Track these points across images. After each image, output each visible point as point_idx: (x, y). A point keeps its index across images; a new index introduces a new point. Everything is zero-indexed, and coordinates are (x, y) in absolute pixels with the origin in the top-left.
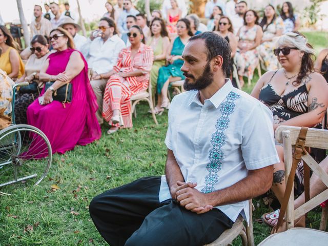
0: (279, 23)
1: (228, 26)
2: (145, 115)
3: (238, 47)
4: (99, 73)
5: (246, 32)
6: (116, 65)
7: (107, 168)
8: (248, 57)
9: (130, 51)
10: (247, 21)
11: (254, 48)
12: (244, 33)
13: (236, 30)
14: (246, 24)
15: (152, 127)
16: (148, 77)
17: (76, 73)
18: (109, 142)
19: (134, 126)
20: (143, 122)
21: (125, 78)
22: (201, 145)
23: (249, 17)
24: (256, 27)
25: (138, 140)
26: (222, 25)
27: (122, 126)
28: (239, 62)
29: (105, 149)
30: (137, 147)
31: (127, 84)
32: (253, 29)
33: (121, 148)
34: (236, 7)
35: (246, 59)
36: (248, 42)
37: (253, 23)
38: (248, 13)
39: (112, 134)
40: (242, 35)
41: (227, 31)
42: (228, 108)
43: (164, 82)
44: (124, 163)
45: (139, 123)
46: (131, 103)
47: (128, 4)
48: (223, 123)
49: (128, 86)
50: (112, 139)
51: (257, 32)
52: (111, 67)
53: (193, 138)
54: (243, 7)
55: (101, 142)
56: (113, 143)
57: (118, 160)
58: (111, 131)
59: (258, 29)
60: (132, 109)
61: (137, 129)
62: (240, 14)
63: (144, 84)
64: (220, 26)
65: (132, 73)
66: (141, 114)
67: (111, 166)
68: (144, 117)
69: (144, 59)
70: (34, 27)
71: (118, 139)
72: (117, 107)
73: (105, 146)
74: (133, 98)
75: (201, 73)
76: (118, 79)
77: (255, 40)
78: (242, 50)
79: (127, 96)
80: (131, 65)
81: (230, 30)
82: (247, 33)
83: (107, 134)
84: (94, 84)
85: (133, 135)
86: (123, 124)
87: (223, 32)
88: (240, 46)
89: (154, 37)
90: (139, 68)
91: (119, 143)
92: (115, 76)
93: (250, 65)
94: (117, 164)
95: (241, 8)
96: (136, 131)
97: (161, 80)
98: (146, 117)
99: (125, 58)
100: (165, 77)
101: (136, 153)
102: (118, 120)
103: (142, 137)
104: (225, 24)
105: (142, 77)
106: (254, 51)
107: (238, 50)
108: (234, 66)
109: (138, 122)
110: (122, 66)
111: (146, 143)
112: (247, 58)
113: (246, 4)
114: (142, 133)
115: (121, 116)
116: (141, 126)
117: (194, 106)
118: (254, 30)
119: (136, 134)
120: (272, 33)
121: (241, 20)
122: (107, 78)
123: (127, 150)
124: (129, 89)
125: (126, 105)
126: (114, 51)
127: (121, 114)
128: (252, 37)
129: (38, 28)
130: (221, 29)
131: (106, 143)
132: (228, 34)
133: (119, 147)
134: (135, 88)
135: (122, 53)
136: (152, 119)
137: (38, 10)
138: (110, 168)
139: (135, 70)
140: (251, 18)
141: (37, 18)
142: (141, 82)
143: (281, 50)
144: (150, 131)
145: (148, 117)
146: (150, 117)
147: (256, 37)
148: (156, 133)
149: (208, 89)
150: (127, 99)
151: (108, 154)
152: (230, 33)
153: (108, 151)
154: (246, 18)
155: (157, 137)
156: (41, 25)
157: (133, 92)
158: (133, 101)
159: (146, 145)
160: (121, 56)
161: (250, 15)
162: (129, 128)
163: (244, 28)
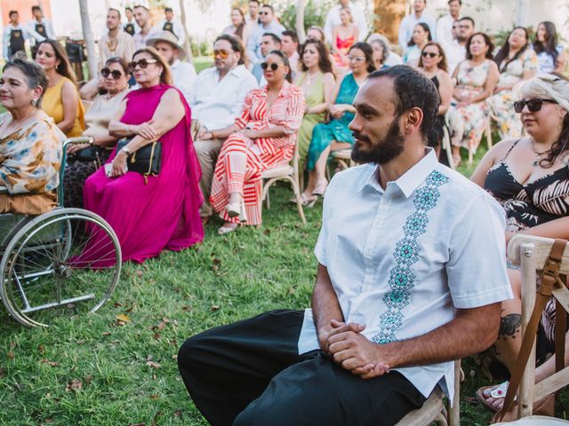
0: (529, 59)
1: (437, 59)
2: (285, 205)
3: (454, 96)
4: (209, 129)
5: (470, 70)
6: (240, 117)
7: (213, 291)
8: (470, 114)
9: (265, 95)
10: (472, 53)
11: (483, 99)
12: (465, 73)
13: (451, 67)
14: (470, 57)
15: (296, 227)
16: (293, 140)
17: (170, 125)
18: (220, 247)
19: (264, 223)
20: (281, 217)
21: (254, 140)
22: (377, 259)
23: (476, 44)
24: (488, 63)
25: (270, 248)
26: (428, 56)
27: (244, 221)
28: (453, 123)
29: (213, 258)
30: (268, 259)
31: (257, 150)
32: (482, 66)
33: (241, 259)
34: (454, 27)
35: (466, 118)
36: (472, 88)
37: (483, 56)
38: (474, 39)
39: (226, 235)
40: (462, 76)
41: (436, 68)
42: (427, 198)
43: (321, 150)
44: (243, 286)
45: (273, 219)
46: (261, 182)
47: (266, 14)
48: (416, 225)
49: (258, 154)
50: (225, 242)
51: (488, 73)
52: (231, 120)
53: (364, 247)
54: (467, 27)
55: (206, 246)
56: (227, 249)
57: (234, 280)
58: (224, 230)
59: (490, 67)
60: (263, 193)
61: (270, 228)
62: (460, 39)
63: (286, 151)
64: (423, 58)
65: (266, 131)
66: (279, 204)
67: (221, 289)
68: (282, 209)
69: (288, 109)
70: (105, 46)
71: (235, 244)
72: (237, 188)
73: (213, 254)
74: (265, 175)
75: (384, 135)
76: (241, 141)
77: (484, 86)
78: (460, 102)
79: (255, 170)
80: (266, 118)
81: (442, 65)
82: (471, 73)
83: (217, 234)
84: (201, 147)
85: (262, 238)
86: (246, 218)
87: (428, 69)
88: (458, 96)
89: (308, 72)
90: (279, 123)
91: (237, 250)
92: (238, 136)
93: (472, 128)
94: (231, 286)
95: (463, 29)
96: (268, 232)
97: (316, 147)
98: (286, 209)
99: (255, 105)
100: (323, 141)
101: (265, 270)
102: (238, 211)
103: (277, 243)
104: (432, 55)
105: (283, 139)
106: (481, 104)
107: (454, 101)
108: (445, 129)
109: (272, 216)
110: (250, 118)
111: (283, 253)
112: (469, 116)
113: (473, 23)
114: (277, 235)
115: (243, 204)
116: (277, 223)
117: (368, 191)
118: (484, 68)
119: (267, 237)
120: (516, 76)
121: (462, 49)
122: (223, 139)
123: (249, 264)
124: (260, 158)
125: (252, 185)
126: (237, 93)
127: (243, 200)
128: (480, 80)
129: (113, 48)
130: (425, 64)
131: (215, 249)
132: (438, 73)
133: (237, 257)
134: (270, 158)
135: (251, 96)
136: (297, 212)
137: (113, 17)
138: (218, 292)
139: (272, 128)
140: (479, 46)
141: (111, 30)
142: (281, 148)
143: (527, 103)
144: (292, 233)
145: (291, 209)
146: (294, 208)
147: (487, 80)
148: (302, 237)
149: (394, 165)
150: (254, 176)
151: (217, 268)
152: (441, 71)
153: (217, 262)
154: (471, 46)
155: (302, 245)
156: (117, 43)
157: (265, 165)
158: (266, 180)
159: (283, 257)
160: (249, 102)
161: (479, 42)
162: (255, 226)
163: (467, 64)
